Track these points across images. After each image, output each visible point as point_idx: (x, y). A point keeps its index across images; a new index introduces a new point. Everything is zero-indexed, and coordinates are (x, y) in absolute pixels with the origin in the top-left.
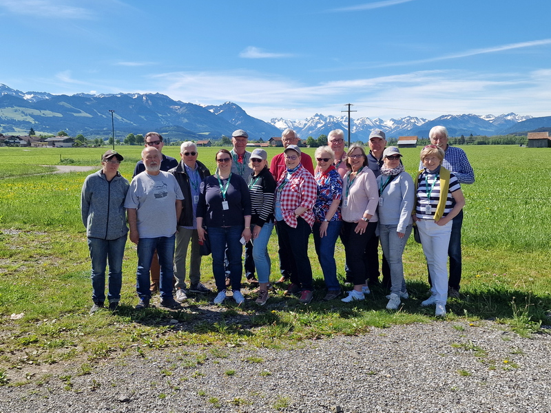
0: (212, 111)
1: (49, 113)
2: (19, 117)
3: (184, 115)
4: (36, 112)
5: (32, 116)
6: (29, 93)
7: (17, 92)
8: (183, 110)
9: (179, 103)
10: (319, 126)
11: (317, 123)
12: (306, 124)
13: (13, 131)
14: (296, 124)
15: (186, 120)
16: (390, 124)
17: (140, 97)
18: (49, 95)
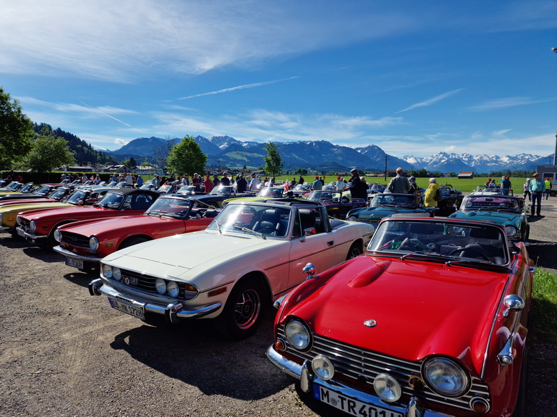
0: (359, 151)
1: (256, 155)
2: (239, 157)
3: (339, 155)
4: (249, 154)
5: (246, 156)
6: (246, 142)
7: (239, 142)
8: (339, 151)
9: (337, 147)
10: (443, 161)
11: (441, 159)
12: (431, 160)
13: (236, 166)
14: (423, 160)
15: (340, 158)
16: (505, 159)
17: (312, 143)
18: (257, 143)
